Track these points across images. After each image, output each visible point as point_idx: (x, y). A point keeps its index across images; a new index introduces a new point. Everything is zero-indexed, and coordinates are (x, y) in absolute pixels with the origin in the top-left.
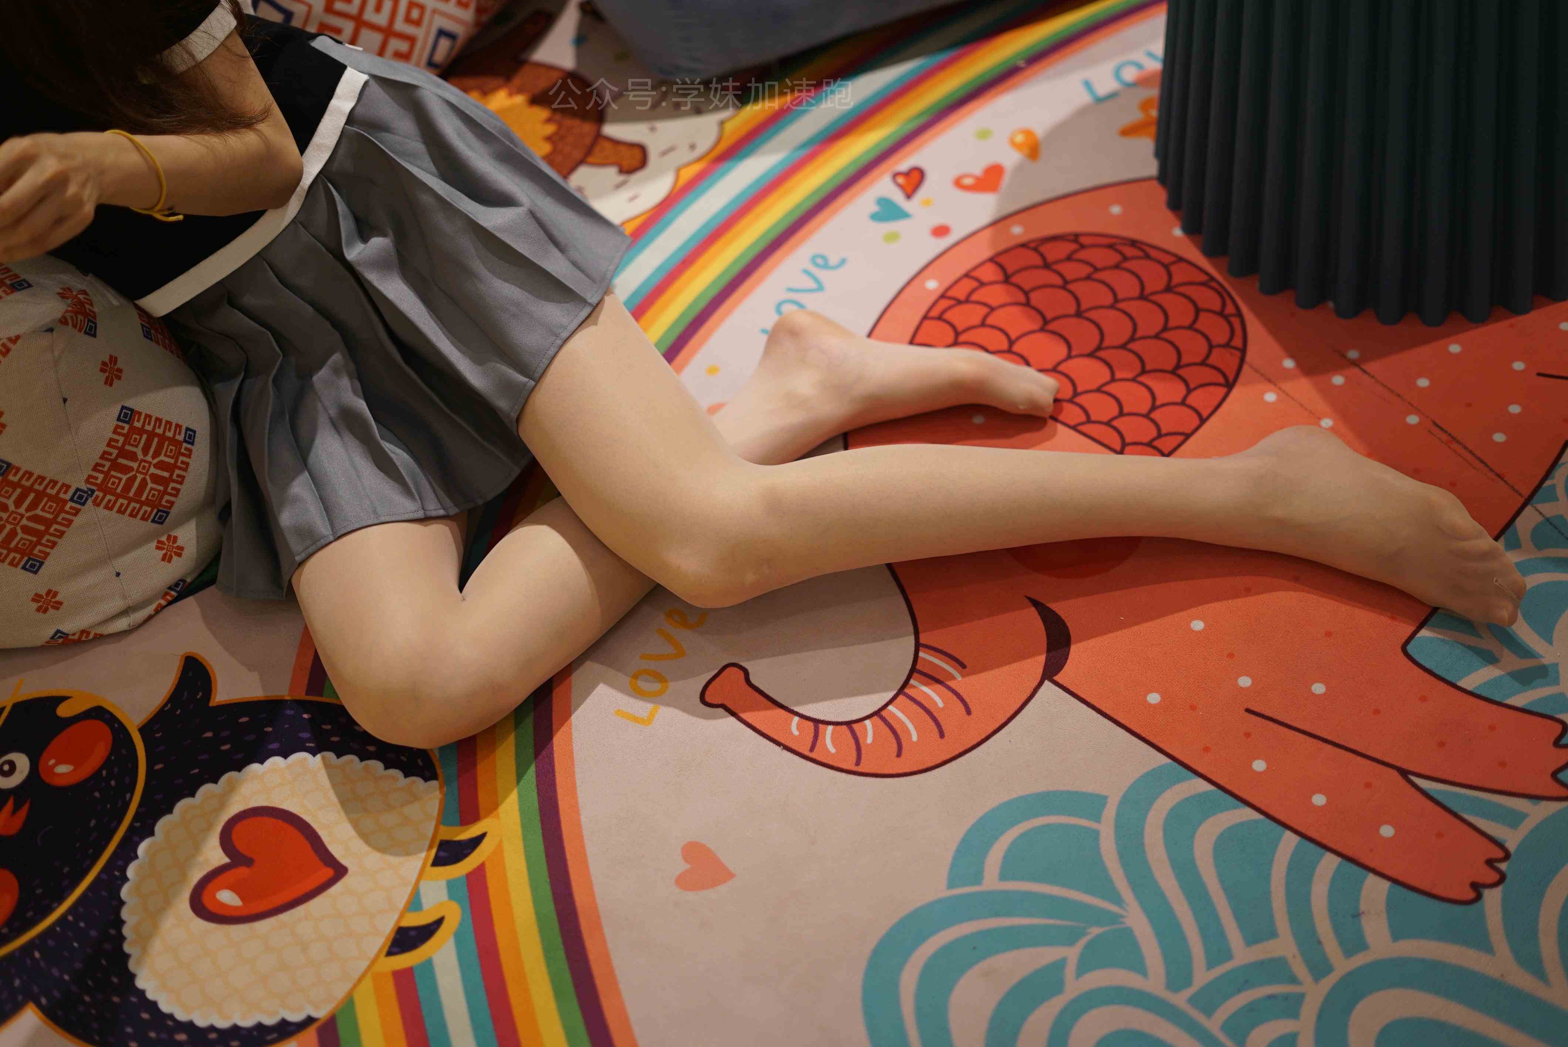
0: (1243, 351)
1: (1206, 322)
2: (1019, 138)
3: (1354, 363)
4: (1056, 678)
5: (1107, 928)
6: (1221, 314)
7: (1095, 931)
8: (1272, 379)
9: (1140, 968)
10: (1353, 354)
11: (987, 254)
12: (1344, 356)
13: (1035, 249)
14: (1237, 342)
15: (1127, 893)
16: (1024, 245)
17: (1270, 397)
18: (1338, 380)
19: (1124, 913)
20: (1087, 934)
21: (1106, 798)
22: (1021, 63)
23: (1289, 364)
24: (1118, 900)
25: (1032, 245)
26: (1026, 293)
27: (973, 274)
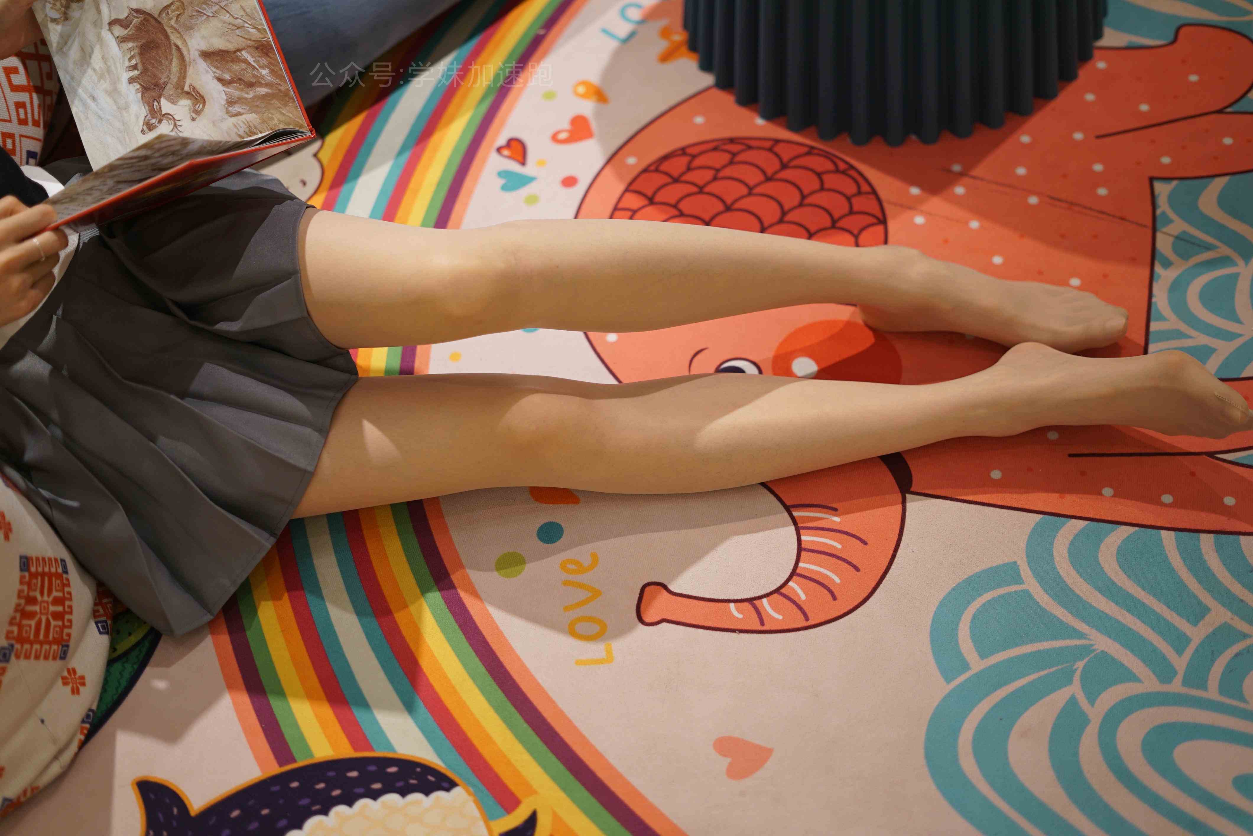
0: (874, 192)
1: (831, 180)
2: (581, 90)
3: (962, 174)
4: (912, 489)
5: (1086, 660)
6: (837, 171)
7: (1080, 665)
8: (912, 206)
9: (1132, 677)
10: (957, 168)
11: (621, 187)
12: (950, 171)
13: (657, 170)
14: (865, 188)
15: (1083, 628)
16: (645, 170)
17: (919, 220)
18: (959, 190)
19: (1092, 642)
20: (1076, 669)
21: (1015, 563)
22: (542, 32)
23: (915, 191)
24: (1082, 636)
25: (653, 168)
26: (675, 206)
27: (621, 205)
